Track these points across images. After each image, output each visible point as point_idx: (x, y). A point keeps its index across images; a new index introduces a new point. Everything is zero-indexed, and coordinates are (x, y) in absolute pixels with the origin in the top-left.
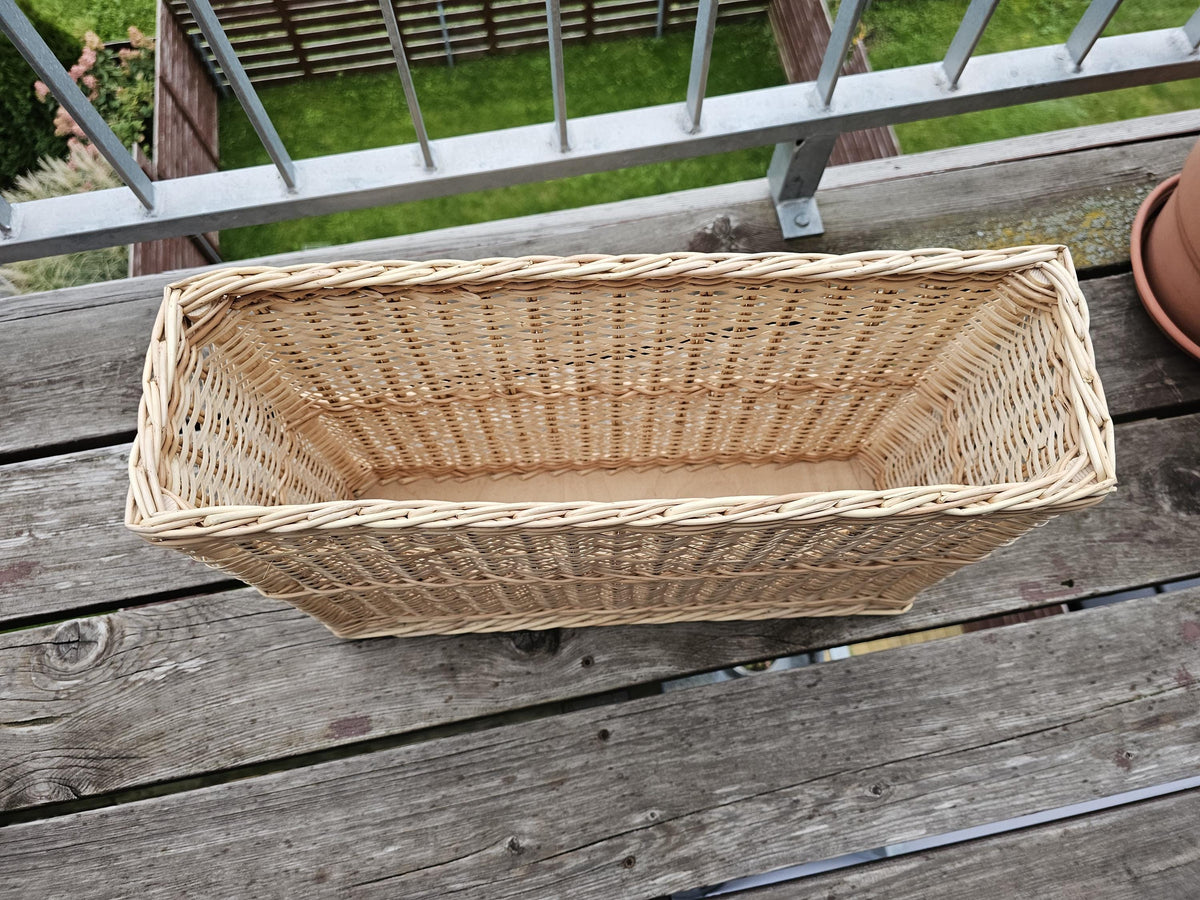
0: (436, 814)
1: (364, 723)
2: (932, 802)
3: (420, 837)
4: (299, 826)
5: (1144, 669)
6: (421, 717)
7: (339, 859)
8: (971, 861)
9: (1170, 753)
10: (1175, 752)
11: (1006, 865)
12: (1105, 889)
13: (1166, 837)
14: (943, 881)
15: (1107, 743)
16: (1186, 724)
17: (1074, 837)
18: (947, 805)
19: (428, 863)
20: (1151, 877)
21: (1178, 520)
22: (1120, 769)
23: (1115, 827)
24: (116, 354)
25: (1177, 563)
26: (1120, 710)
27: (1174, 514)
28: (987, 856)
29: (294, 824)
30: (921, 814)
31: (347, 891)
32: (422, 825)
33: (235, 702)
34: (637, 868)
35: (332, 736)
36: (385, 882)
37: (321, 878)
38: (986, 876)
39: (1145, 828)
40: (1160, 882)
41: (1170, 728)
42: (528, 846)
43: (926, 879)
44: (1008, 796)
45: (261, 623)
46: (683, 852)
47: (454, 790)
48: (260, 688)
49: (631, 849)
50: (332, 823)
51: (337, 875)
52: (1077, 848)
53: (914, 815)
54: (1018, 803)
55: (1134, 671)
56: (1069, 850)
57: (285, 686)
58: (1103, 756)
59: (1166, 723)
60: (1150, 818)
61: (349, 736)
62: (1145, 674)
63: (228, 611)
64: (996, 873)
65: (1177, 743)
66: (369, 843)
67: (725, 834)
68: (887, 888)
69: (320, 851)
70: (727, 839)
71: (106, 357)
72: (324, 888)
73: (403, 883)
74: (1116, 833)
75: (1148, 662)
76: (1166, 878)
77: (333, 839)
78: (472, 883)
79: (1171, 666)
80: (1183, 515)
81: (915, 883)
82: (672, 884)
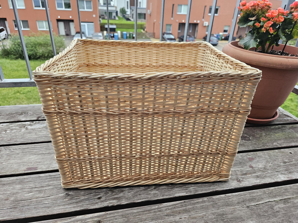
0: (47, 187)
1: (36, 168)
2: (187, 187)
3: (40, 191)
4: (7, 188)
5: (240, 165)
6: (52, 168)
7: (15, 195)
8: (199, 201)
9: (251, 180)
10: (252, 180)
11: (209, 202)
12: (239, 209)
13: (254, 197)
14: (191, 205)
15: (234, 178)
16: (254, 175)
17: (228, 196)
18: (191, 188)
19: (41, 197)
20: (252, 206)
21: (243, 142)
22: (238, 182)
23: (239, 195)
24: (11, 112)
25: (244, 148)
26: (236, 172)
27: (242, 141)
28: (203, 200)
29: (6, 187)
30: (184, 190)
31: (13, 203)
32: (43, 189)
33: (4, 163)
34: (102, 199)
35: (27, 171)
36: (26, 201)
37: (7, 199)
38: (204, 204)
39: (248, 195)
40: (255, 208)
41: (250, 175)
42: (71, 194)
43: (186, 204)
44: (208, 187)
45: (19, 150)
46: (116, 196)
47: (55, 182)
48: (12, 161)
49: (101, 195)
50: (17, 188)
51: (12, 199)
52: (229, 199)
53: (183, 190)
54: (211, 188)
55: (238, 165)
56: (227, 199)
57: (19, 161)
58: (234, 180)
59: (249, 174)
60: (249, 193)
61: (30, 171)
62: (241, 166)
63: (12, 148)
64: (207, 204)
65: (252, 178)
66: (25, 192)
67: (129, 193)
68: (175, 206)
69: (10, 194)
70: (129, 194)
71: (8, 113)
72: (6, 202)
73: (31, 202)
74: (239, 196)
75: (241, 164)
76: (256, 207)
77: (15, 191)
78: (51, 202)
79: (247, 165)
80: (244, 141)
81: (183, 205)
82: (111, 203)
